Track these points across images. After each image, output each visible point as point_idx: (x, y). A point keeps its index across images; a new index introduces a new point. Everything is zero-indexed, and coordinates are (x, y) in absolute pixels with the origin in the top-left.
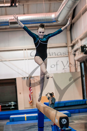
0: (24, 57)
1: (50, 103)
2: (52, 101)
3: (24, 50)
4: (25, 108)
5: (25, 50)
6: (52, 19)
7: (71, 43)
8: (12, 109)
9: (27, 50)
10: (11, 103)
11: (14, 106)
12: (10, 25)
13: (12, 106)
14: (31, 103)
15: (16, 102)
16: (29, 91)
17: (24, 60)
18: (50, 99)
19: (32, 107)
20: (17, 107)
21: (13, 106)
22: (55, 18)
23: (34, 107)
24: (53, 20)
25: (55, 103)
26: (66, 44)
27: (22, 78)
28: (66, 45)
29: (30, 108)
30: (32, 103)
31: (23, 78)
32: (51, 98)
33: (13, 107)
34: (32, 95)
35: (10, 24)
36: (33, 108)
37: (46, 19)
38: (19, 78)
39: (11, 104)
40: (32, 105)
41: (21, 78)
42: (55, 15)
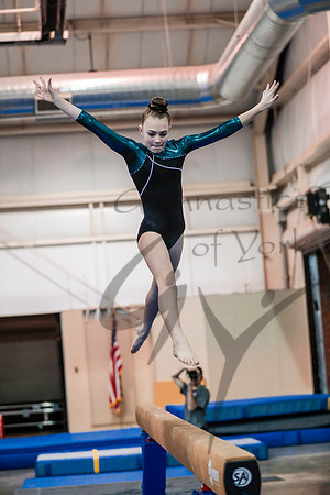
0: (92, 234)
1: (190, 408)
2: (195, 399)
3: (91, 206)
4: (94, 426)
5: (96, 205)
6: (199, 91)
7: (271, 180)
8: (46, 428)
9: (101, 205)
10: (43, 408)
11: (51, 416)
12: (37, 112)
13: (46, 417)
14: (117, 406)
15: (61, 401)
16: (111, 363)
17: (90, 243)
18: (189, 394)
19: (122, 424)
20: (63, 422)
21: (50, 419)
22: (210, 88)
23: (127, 424)
24: (203, 94)
25: (209, 406)
26: (252, 185)
27: (84, 312)
28: (251, 189)
29: (112, 425)
30: (119, 406)
31: (87, 313)
32: (194, 388)
33: (50, 423)
34: (120, 378)
35: (40, 110)
36: (125, 427)
37: (177, 90)
38: (72, 311)
39: (40, 411)
40: (121, 415)
41: (81, 313)
42: (210, 76)
